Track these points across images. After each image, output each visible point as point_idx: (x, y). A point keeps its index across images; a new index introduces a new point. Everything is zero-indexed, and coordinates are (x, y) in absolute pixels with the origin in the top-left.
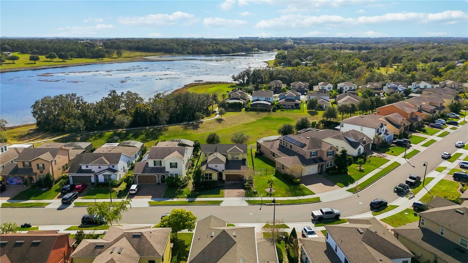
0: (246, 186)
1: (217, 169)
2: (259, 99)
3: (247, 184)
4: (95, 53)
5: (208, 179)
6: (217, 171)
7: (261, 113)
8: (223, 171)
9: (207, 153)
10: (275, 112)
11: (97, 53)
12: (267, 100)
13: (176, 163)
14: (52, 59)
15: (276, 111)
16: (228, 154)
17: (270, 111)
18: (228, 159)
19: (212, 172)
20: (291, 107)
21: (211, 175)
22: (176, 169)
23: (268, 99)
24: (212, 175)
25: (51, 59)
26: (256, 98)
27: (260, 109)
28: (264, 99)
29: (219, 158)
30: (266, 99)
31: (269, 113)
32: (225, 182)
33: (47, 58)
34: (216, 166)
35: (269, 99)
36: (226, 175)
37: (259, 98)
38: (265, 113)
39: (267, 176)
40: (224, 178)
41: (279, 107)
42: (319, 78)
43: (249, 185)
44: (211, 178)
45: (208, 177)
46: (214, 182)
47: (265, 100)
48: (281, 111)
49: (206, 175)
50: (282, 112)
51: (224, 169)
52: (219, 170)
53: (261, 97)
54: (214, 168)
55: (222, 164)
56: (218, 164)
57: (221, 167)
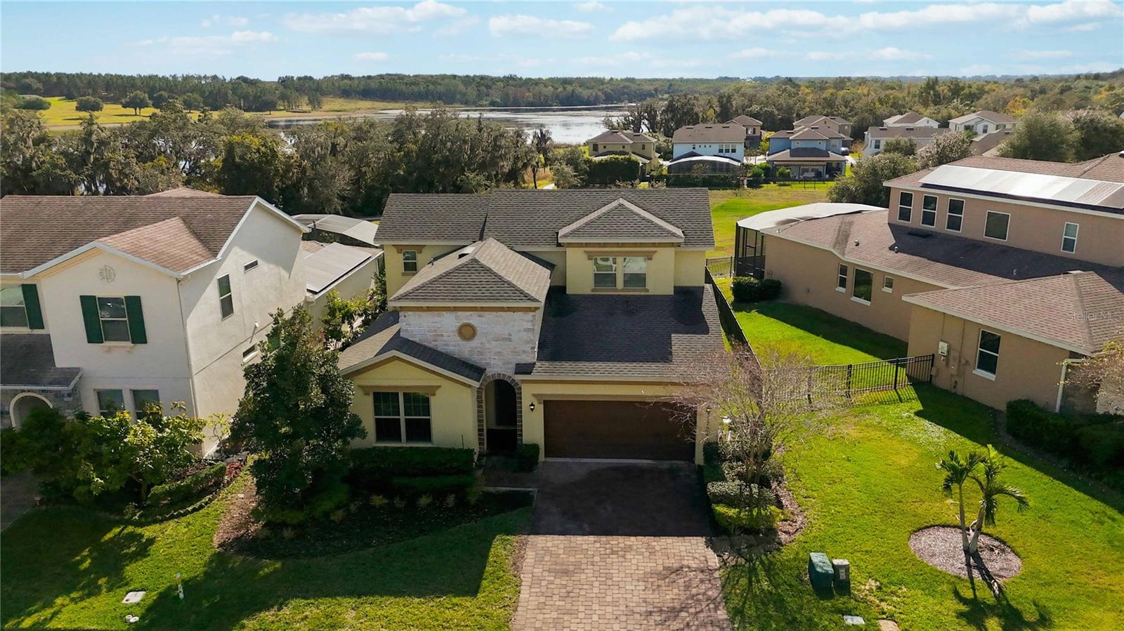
0: (720, 509)
1: (476, 359)
2: (697, 151)
3: (730, 486)
4: (251, 98)
5: (399, 439)
6: (475, 371)
8: (524, 369)
10: (759, 190)
11: (256, 97)
12: (727, 155)
13: (134, 304)
14: (138, 109)
15: (762, 187)
16: (569, 251)
17: (738, 186)
18: (569, 291)
19: (432, 381)
20: (813, 174)
21: (419, 402)
23: (727, 151)
24: (434, 402)
25: (136, 110)
26: (688, 149)
27: (704, 179)
28: (716, 148)
29: (489, 270)
30: (721, 151)
31: (737, 191)
32: (542, 458)
33: (124, 106)
34: (467, 332)
35: (734, 151)
36: (552, 408)
37: (697, 146)
38: (721, 192)
39: (867, 419)
40: (533, 428)
41: (769, 175)
42: (882, 110)
43: (750, 502)
44: (421, 429)
45: (402, 417)
46: (456, 459)
47: (715, 153)
48: (780, 185)
49: (384, 399)
50: (782, 188)
51: (531, 356)
52: (488, 364)
53: (703, 145)
54: (452, 348)
55: (520, 313)
56: (480, 316)
57: (510, 340)
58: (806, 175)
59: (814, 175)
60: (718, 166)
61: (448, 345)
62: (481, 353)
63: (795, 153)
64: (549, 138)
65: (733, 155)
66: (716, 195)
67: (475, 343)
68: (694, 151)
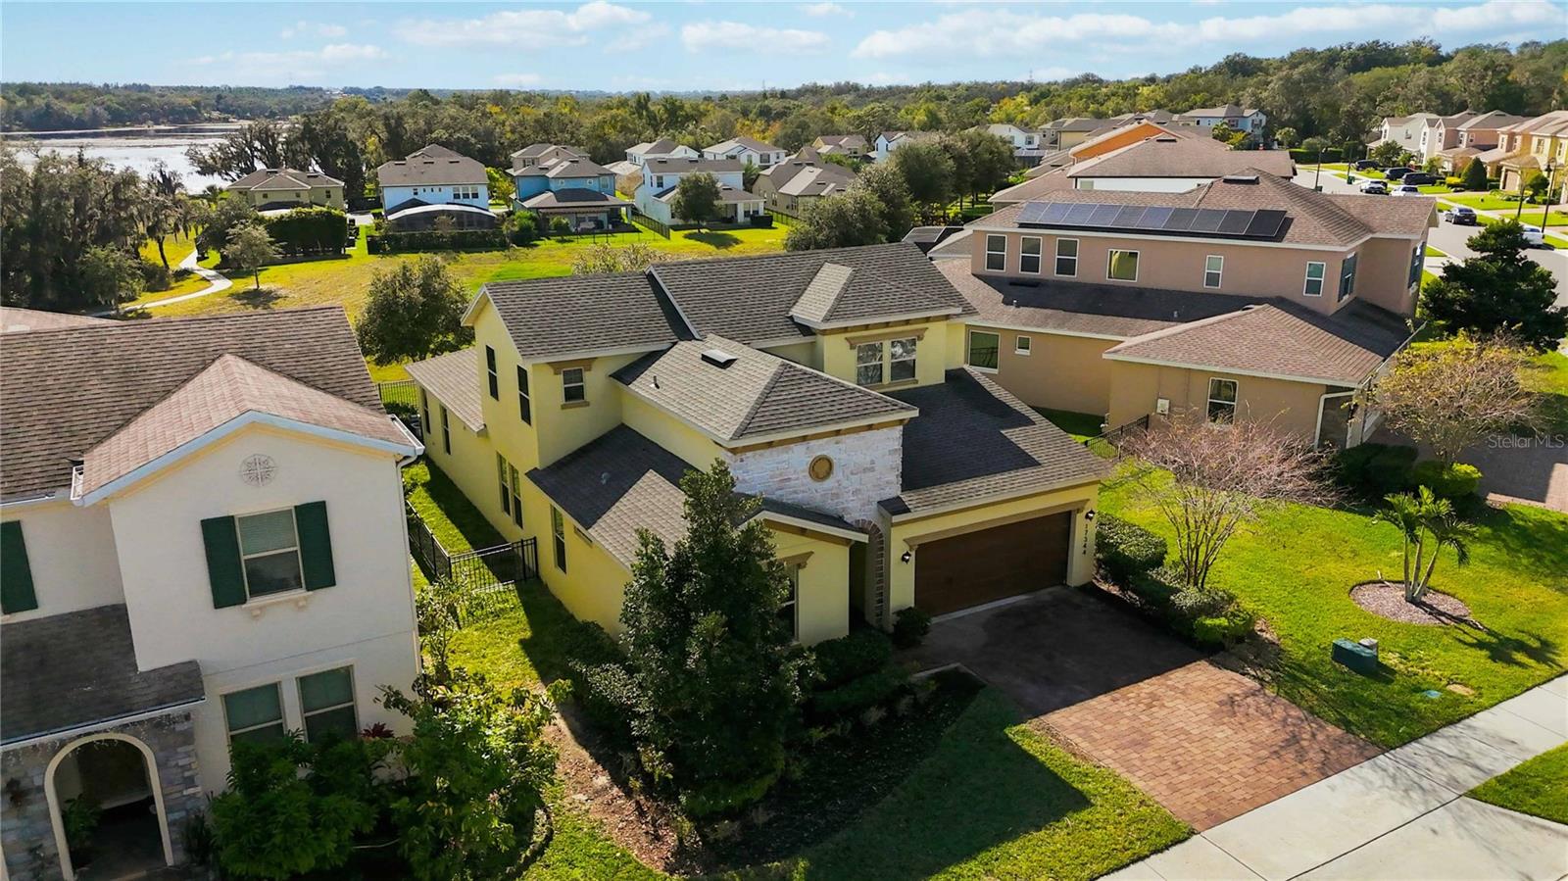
1: (831, 506)
2: (422, 197)
7: (464, 255)
8: (894, 507)
9: (588, 363)
10: (534, 249)
12: (466, 201)
13: (313, 519)
15: (536, 245)
16: (824, 340)
17: (504, 245)
19: (801, 546)
22: (324, 595)
23: (466, 196)
26: (407, 195)
27: (453, 238)
28: (449, 193)
30: (457, 196)
31: (507, 252)
34: (821, 468)
35: (475, 196)
36: (927, 554)
37: (420, 190)
38: (484, 255)
40: (904, 590)
41: (541, 228)
47: (452, 200)
48: (559, 242)
50: (563, 246)
51: (894, 490)
52: (844, 509)
53: (428, 189)
54: (800, 496)
55: (885, 430)
56: (837, 443)
57: (872, 470)
58: (583, 225)
59: (593, 226)
60: (465, 220)
61: (795, 492)
62: (837, 495)
63: (561, 195)
64: (179, 185)
65: (475, 202)
66: (480, 259)
67: (829, 483)
68: (416, 197)
